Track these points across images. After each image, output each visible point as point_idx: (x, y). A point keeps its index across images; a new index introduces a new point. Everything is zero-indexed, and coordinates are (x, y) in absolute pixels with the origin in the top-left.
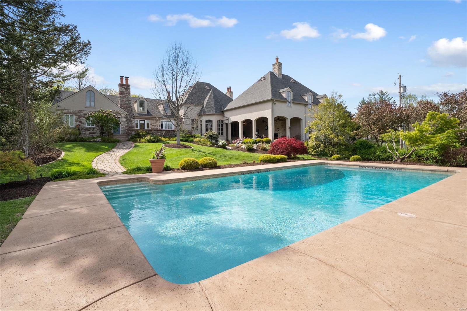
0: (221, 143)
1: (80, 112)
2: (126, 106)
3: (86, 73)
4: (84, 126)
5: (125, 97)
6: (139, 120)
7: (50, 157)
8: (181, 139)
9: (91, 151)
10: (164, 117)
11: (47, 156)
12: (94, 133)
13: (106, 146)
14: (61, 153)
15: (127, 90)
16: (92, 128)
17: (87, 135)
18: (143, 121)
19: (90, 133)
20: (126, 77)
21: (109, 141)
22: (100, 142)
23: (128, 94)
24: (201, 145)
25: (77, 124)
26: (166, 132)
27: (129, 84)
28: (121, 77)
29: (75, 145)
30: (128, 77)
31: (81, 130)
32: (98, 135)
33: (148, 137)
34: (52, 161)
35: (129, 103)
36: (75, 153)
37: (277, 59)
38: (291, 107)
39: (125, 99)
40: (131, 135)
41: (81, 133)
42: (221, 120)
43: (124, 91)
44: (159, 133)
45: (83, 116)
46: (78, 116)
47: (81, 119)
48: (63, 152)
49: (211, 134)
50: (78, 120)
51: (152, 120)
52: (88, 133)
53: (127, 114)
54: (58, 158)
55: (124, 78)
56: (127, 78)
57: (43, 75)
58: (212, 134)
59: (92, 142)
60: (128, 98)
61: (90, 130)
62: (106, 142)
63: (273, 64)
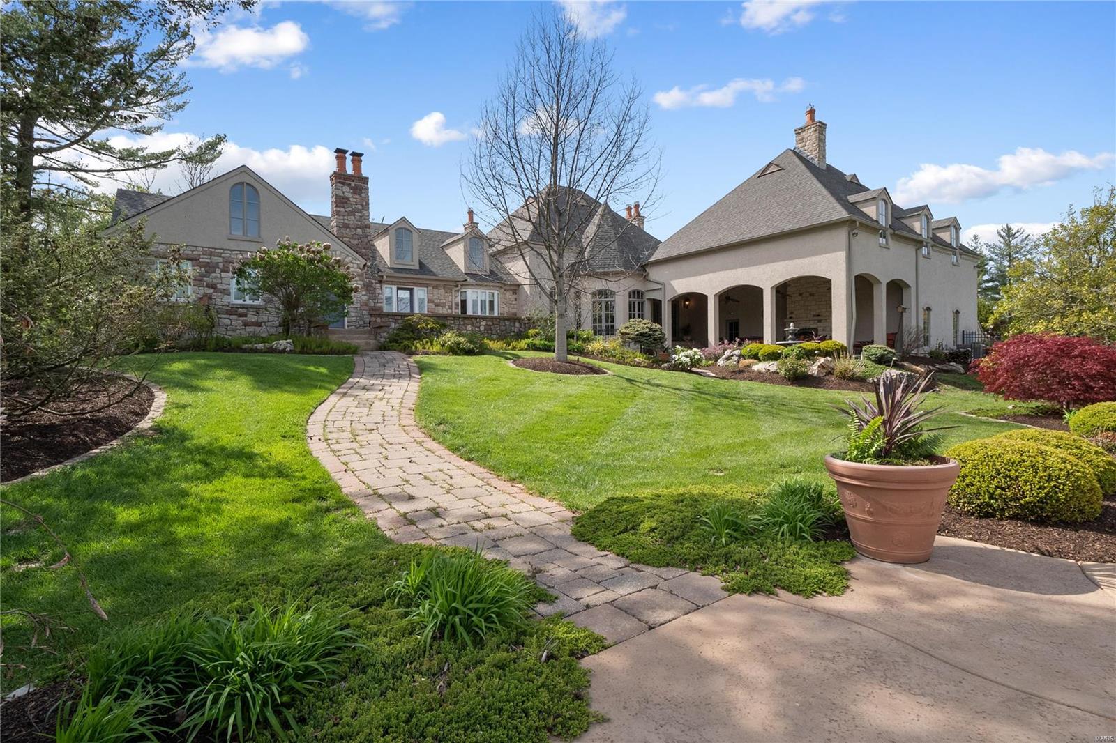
0: (687, 357)
1: (211, 254)
2: (356, 242)
3: (219, 148)
4: (226, 299)
5: (352, 213)
6: (394, 288)
7: (96, 421)
8: (546, 345)
9: (276, 387)
10: (469, 279)
11: (83, 412)
12: (259, 324)
13: (320, 364)
14: (152, 394)
15: (360, 195)
16: (252, 307)
17: (234, 330)
18: (408, 292)
19: (246, 324)
20: (354, 154)
21: (324, 347)
22: (291, 352)
23: (362, 205)
24: (618, 363)
25: (201, 292)
26: (489, 323)
27: (364, 174)
28: (338, 151)
29: (202, 362)
30: (362, 155)
31: (213, 313)
32: (272, 330)
33: (450, 337)
34: (107, 441)
35: (366, 235)
36: (212, 395)
37: (812, 112)
38: (886, 247)
39: (351, 220)
40: (386, 329)
41: (216, 323)
42: (638, 292)
43: (350, 195)
44: (469, 327)
45: (221, 265)
46: (203, 266)
47: (215, 277)
48: (156, 394)
49: (643, 328)
50: (205, 279)
51: (436, 287)
52: (238, 323)
53: (365, 265)
54: (137, 422)
55: (349, 158)
56: (357, 156)
57: (75, 146)
58: (647, 330)
59: (261, 351)
60: (361, 217)
61: (245, 315)
62: (314, 353)
63: (798, 127)
